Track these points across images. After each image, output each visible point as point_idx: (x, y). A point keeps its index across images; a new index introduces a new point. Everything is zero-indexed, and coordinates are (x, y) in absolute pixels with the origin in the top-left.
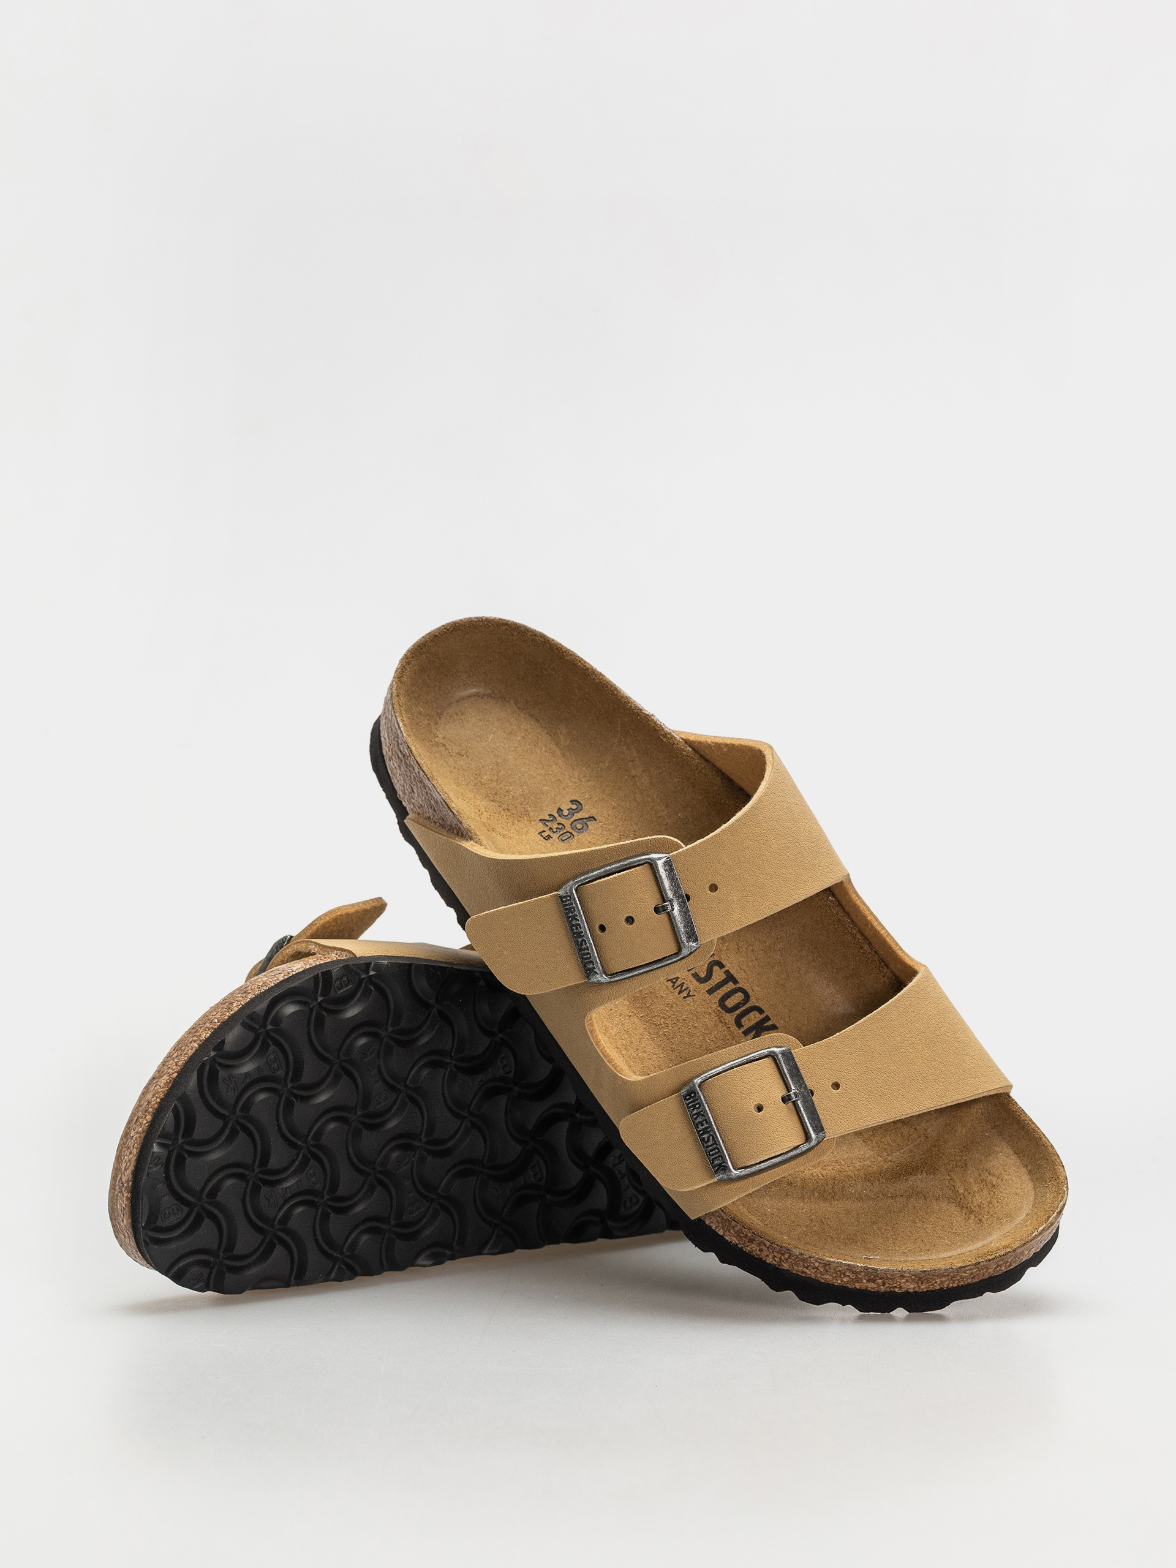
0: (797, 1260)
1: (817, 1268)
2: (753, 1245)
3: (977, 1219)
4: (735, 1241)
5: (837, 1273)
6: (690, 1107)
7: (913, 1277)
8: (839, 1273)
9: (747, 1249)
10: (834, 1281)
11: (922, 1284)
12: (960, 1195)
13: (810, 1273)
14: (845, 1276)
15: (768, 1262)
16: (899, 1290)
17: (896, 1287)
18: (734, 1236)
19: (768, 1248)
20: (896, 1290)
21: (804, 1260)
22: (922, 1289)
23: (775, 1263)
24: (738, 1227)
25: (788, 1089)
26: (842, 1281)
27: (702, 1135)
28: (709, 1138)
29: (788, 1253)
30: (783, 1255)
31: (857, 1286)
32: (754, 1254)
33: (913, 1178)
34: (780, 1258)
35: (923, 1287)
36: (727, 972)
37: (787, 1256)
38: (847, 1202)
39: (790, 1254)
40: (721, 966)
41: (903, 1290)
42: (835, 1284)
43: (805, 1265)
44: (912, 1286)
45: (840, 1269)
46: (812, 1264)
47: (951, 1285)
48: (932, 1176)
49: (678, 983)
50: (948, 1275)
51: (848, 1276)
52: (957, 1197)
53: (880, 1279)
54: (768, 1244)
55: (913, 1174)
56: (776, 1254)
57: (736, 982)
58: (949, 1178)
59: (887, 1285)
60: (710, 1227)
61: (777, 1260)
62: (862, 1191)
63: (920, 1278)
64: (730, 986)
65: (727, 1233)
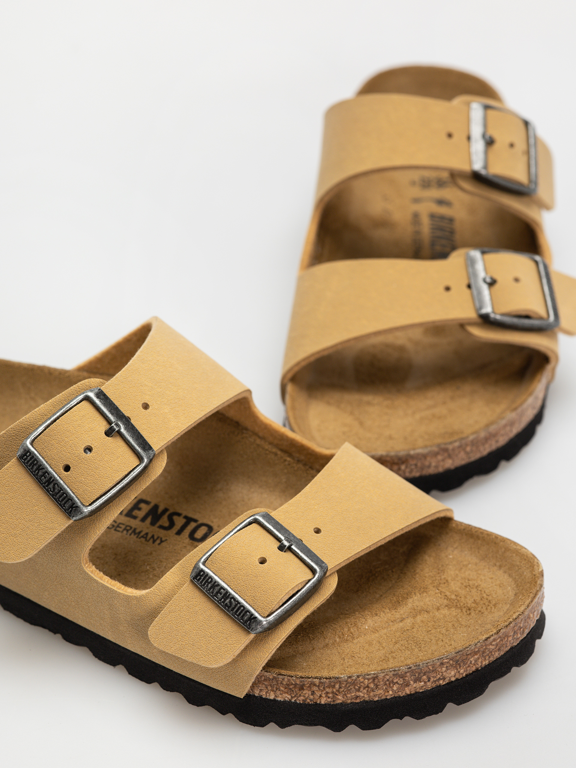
0: (348, 686)
1: (368, 687)
2: (304, 692)
3: (477, 612)
4: (287, 697)
5: (386, 684)
6: (204, 585)
7: (451, 662)
8: (387, 683)
9: (300, 700)
10: (386, 694)
11: (460, 667)
12: (454, 600)
13: (363, 695)
14: (394, 684)
15: (323, 702)
16: (444, 681)
17: (440, 679)
18: (285, 693)
19: (318, 686)
20: (441, 682)
21: (354, 683)
22: (462, 674)
23: (329, 700)
24: (286, 680)
25: (279, 540)
26: (393, 690)
27: (223, 602)
28: (230, 601)
29: (337, 683)
30: (334, 687)
31: (408, 691)
32: (308, 701)
33: (410, 600)
34: (333, 692)
35: (462, 671)
36: (186, 517)
37: (337, 686)
38: (366, 637)
39: (340, 681)
40: (179, 515)
41: (447, 681)
42: (388, 697)
43: (357, 687)
44: (453, 673)
45: (388, 677)
46: (362, 684)
47: (484, 663)
48: (425, 594)
49: (149, 536)
50: (478, 651)
51: (397, 683)
52: (453, 603)
53: (424, 675)
54: (317, 681)
55: (409, 597)
56: (327, 690)
57: (195, 521)
58: (439, 591)
59: (432, 679)
60: (261, 697)
61: (331, 695)
62: (374, 625)
63: (457, 661)
64: (193, 525)
65: (278, 692)
